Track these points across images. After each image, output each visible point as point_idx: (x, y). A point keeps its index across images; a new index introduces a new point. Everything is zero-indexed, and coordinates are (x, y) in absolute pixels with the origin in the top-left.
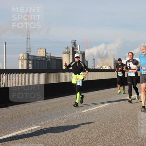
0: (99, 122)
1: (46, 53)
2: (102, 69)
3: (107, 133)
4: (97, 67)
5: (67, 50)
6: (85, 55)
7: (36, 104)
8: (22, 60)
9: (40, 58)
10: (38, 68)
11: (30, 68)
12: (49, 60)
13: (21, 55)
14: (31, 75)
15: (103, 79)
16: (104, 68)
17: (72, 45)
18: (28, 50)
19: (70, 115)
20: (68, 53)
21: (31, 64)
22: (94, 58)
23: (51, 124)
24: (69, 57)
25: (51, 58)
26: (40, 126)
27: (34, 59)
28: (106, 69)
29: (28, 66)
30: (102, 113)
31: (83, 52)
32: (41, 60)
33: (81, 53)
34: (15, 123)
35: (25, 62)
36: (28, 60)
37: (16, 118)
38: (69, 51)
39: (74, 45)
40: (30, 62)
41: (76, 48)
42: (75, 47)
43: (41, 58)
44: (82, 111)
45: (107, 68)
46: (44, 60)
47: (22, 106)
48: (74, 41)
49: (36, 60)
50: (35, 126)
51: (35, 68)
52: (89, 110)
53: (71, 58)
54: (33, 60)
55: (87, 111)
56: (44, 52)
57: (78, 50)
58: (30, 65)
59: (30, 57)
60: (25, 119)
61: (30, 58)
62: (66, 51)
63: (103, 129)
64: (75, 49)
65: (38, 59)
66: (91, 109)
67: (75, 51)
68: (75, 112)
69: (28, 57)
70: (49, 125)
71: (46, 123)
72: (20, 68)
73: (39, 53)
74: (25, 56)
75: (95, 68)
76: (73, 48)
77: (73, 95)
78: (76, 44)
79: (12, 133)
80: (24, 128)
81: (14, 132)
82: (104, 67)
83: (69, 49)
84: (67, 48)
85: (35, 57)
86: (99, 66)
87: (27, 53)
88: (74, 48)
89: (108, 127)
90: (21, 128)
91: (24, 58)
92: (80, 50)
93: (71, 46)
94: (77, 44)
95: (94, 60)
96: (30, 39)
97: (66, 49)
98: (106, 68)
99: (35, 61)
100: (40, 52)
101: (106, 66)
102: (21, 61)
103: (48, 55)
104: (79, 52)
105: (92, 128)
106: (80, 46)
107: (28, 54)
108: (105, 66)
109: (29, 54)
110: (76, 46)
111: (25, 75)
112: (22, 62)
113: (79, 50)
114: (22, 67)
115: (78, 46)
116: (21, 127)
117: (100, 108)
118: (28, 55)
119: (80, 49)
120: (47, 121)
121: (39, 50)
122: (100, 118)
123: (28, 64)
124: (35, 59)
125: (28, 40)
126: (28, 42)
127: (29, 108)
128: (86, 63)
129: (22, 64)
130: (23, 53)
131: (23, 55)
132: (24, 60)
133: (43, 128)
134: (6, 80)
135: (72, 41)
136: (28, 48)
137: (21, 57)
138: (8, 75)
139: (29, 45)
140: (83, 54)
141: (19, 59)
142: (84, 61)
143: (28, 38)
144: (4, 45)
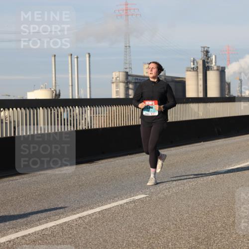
4: (247, 93)
5: (194, 65)
6: (225, 72)
7: (141, 157)
8: (117, 83)
11: (131, 97)
13: (115, 75)
17: (203, 56)
18: (128, 66)
20: (195, 69)
21: (132, 89)
22: (240, 78)
23: (167, 191)
24: (198, 76)
25: (165, 79)
27: (137, 81)
29: (127, 94)
31: (222, 67)
33: (217, 70)
34: (106, 189)
35: (122, 86)
36: (127, 83)
37: (109, 180)
38: (197, 67)
39: (206, 56)
40: (131, 86)
41: (208, 61)
42: (208, 59)
47: (118, 160)
48: (205, 49)
50: (140, 194)
53: (200, 79)
54: (136, 83)
57: (212, 64)
58: (131, 92)
59: (130, 78)
60: (123, 182)
61: (131, 80)
62: (192, 66)
64: (208, 63)
66: (236, 167)
67: (208, 66)
69: (127, 78)
70: (164, 194)
71: (158, 189)
72: (114, 96)
73: (145, 71)
74: (122, 77)
75: (243, 94)
76: (204, 61)
77: (204, 141)
79: (102, 205)
80: (121, 197)
81: (105, 204)
84: (194, 60)
85: (138, 78)
87: (125, 70)
88: (206, 61)
90: (117, 198)
91: (121, 80)
92: (216, 65)
93: (201, 58)
94: (211, 54)
95: (241, 81)
96: (129, 47)
97: (192, 63)
102: (115, 84)
104: (215, 68)
106: (216, 56)
107: (127, 73)
109: (129, 73)
110: (209, 57)
111: (122, 109)
112: (116, 86)
113: (214, 64)
114: (118, 95)
115: (214, 57)
118: (127, 75)
119: (216, 63)
120: (161, 187)
121: (146, 66)
123: (127, 89)
124: (139, 81)
125: (126, 49)
126: (126, 52)
127: (129, 164)
128: (227, 86)
129: (117, 90)
130: (119, 72)
131: (119, 75)
132: (121, 82)
133: (154, 197)
134: (91, 117)
135: (203, 49)
136: (128, 62)
137: (116, 78)
138: (95, 108)
139: (128, 58)
140: (222, 72)
141: (112, 81)
142: (223, 84)
143: (127, 45)
144: (88, 59)
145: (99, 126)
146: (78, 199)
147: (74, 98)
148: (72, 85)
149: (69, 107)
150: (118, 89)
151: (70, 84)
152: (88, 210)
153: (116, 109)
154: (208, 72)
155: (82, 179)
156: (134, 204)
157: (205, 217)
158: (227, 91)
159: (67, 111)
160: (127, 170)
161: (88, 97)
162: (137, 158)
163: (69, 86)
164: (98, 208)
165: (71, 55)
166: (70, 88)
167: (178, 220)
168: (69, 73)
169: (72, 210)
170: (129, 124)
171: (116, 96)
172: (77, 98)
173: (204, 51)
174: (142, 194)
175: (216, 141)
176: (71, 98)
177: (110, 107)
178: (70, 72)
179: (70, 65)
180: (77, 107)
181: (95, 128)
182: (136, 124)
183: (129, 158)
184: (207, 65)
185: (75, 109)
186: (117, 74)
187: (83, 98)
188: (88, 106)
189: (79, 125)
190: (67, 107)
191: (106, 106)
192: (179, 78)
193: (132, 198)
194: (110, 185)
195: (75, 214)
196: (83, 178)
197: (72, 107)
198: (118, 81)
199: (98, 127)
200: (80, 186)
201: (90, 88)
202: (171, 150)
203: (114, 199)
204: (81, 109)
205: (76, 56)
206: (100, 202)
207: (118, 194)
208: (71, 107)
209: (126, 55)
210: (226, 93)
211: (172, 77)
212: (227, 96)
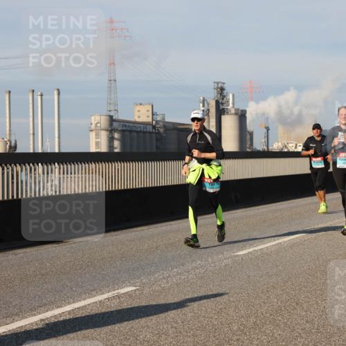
0: (280, 278)
1: (153, 115)
2: (286, 150)
3: (297, 304)
4: (276, 146)
5: (204, 106)
6: (245, 117)
7: (129, 234)
8: (97, 131)
9: (140, 125)
10: (135, 150)
11: (116, 151)
12: (161, 130)
13: (95, 119)
14: (118, 165)
16: (291, 148)
17: (216, 94)
18: (112, 108)
19: (210, 260)
21: (117, 139)
22: (267, 126)
23: (165, 281)
24: (209, 122)
25: (164, 126)
26: (140, 286)
27: (124, 128)
28: (296, 150)
29: (111, 146)
31: (242, 111)
32: (140, 131)
33: (236, 114)
34: (80, 279)
35: (104, 136)
36: (111, 131)
37: (84, 267)
38: (208, 110)
39: (221, 94)
40: (116, 135)
41: (224, 101)
42: (223, 99)
43: (142, 126)
44: (239, 250)
45: (300, 149)
46: (148, 130)
48: (220, 85)
49: (130, 131)
50: (127, 286)
51: (128, 150)
52: (256, 248)
53: (213, 126)
54: (123, 131)
55: (251, 250)
56: (148, 111)
57: (228, 105)
58: (116, 144)
59: (115, 125)
61: (116, 127)
62: (202, 108)
63: (288, 294)
64: (222, 104)
65: (135, 129)
66: (259, 247)
67: (223, 109)
68: (223, 254)
69: (111, 125)
70: (160, 285)
71: (152, 279)
72: (93, 149)
73: (137, 114)
74: (104, 122)
75: (270, 148)
76: (217, 102)
78: (225, 91)
79: (74, 302)
80: (101, 290)
81: (78, 301)
82: (290, 145)
84: (204, 100)
85: (127, 124)
86: (280, 144)
87: (109, 113)
88: (220, 101)
89: (300, 289)
90: (95, 292)
91: (103, 126)
92: (233, 107)
93: (213, 97)
94: (227, 93)
95: (268, 129)
96: (115, 80)
97: (201, 105)
98: (296, 148)
99: (127, 133)
100: (139, 111)
101: (296, 144)
102: (94, 133)
103: (159, 118)
104: (233, 111)
105: (262, 292)
106: (233, 95)
107: (111, 117)
109: (114, 118)
110: (224, 96)
112: (96, 135)
113: (231, 105)
114: (98, 148)
115: (231, 97)
116: (95, 290)
117: (280, 243)
118: (112, 120)
119: (233, 104)
120: (156, 276)
121: (138, 108)
122: (280, 268)
123: (111, 139)
124: (129, 129)
125: (111, 84)
126: (110, 88)
127: (113, 245)
128: (248, 137)
129: (97, 140)
130: (101, 115)
131: (99, 120)
132: (103, 130)
133: (147, 290)
134: (60, 178)
135: (216, 85)
136: (112, 102)
137: (96, 124)
138: (65, 166)
139: (113, 96)
140: (242, 116)
141: (90, 127)
142: (244, 133)
143: (112, 78)
144: (56, 97)
145: (71, 191)
146: (39, 293)
147: (36, 151)
148: (34, 134)
149: (29, 164)
150: (99, 140)
151: (31, 132)
152: (53, 309)
153: (96, 167)
154: (223, 117)
155: (46, 265)
156: (118, 300)
157: (216, 317)
158: (249, 143)
159: (26, 169)
160: (109, 253)
161: (57, 151)
162: (124, 235)
163: (30, 134)
164: (68, 306)
165: (33, 91)
166: (31, 138)
167: (179, 321)
168: (29, 116)
169: (31, 310)
170: (114, 189)
171: (96, 149)
172: (40, 151)
173: (218, 88)
174: (130, 285)
175: (234, 212)
176: (32, 151)
177: (87, 165)
178: (31, 114)
179: (31, 106)
180: (40, 164)
181: (65, 193)
182: (123, 188)
183: (112, 236)
184: (221, 107)
185: (37, 167)
186: (98, 118)
187: (49, 151)
188: (56, 164)
189: (43, 190)
190: (27, 164)
191: (81, 163)
192: (184, 124)
193: (116, 292)
194: (86, 273)
195: (35, 315)
196: (48, 264)
197: (33, 164)
198: (98, 128)
199: (69, 193)
200: (43, 275)
201: (59, 137)
202: (171, 225)
203: (90, 292)
204: (45, 167)
205: (39, 93)
206: (71, 297)
207: (96, 286)
208: (31, 164)
209: (111, 92)
210: (248, 146)
211: (173, 124)
212: (248, 150)
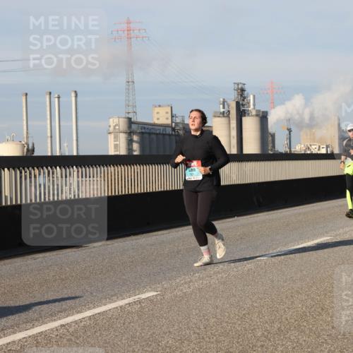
0: (304, 283)
1: (172, 117)
2: (309, 152)
3: (322, 309)
4: (298, 148)
5: (224, 108)
6: (267, 119)
7: (150, 239)
8: (116, 133)
9: (159, 128)
10: (154, 153)
11: (135, 153)
12: (181, 132)
13: (113, 122)
14: (137, 168)
15: (313, 176)
16: (314, 150)
17: (236, 96)
18: (131, 110)
20: (226, 115)
21: (136, 142)
22: (289, 127)
23: (186, 286)
24: (229, 123)
25: (184, 128)
26: (161, 291)
27: (143, 131)
28: (319, 152)
29: (130, 149)
30: (310, 261)
31: (263, 112)
32: (160, 134)
33: (257, 115)
34: (100, 284)
35: (123, 138)
36: (130, 133)
37: (104, 272)
38: (229, 111)
39: (241, 95)
40: (135, 138)
41: (244, 103)
42: (243, 100)
43: (162, 128)
45: (323, 151)
46: (167, 132)
47: (117, 242)
48: (240, 86)
49: (150, 134)
50: (147, 291)
51: (147, 153)
53: (233, 128)
54: (142, 133)
56: (167, 113)
57: (249, 107)
58: (135, 146)
59: (134, 127)
60: (124, 275)
61: (136, 130)
62: (222, 110)
63: (313, 299)
64: (243, 105)
65: (154, 132)
67: (244, 110)
69: (130, 127)
70: (182, 290)
71: (174, 284)
72: (112, 152)
73: (156, 116)
74: (123, 125)
75: (293, 150)
76: (238, 103)
77: (238, 216)
78: (246, 93)
79: (94, 308)
80: (121, 296)
81: (98, 306)
82: (313, 147)
83: (229, 106)
84: (224, 102)
85: (146, 126)
86: (303, 146)
87: (127, 115)
88: (241, 102)
89: (325, 294)
90: (115, 297)
91: (121, 129)
92: (254, 108)
93: (233, 98)
94: (248, 94)
95: (290, 131)
96: (133, 82)
97: (221, 106)
98: (319, 150)
99: (146, 136)
100: (158, 113)
101: (319, 147)
102: (112, 136)
103: (178, 120)
104: (254, 113)
105: (287, 297)
106: (254, 96)
107: (130, 119)
108: (317, 147)
109: (132, 120)
110: (245, 98)
111: (123, 170)
112: (115, 138)
113: (252, 107)
114: (117, 151)
115: (251, 98)
116: (115, 295)
118: (130, 122)
119: (254, 105)
120: (178, 281)
121: (157, 109)
122: (305, 273)
123: (130, 142)
124: (148, 131)
125: (128, 86)
126: (128, 89)
127: (133, 249)
128: (270, 139)
129: (116, 143)
130: (119, 118)
131: (118, 122)
132: (121, 132)
133: (168, 296)
134: (78, 182)
135: (236, 86)
136: (130, 104)
137: (115, 127)
138: (84, 169)
139: (131, 98)
140: (263, 118)
141: (109, 130)
143: (130, 80)
144: (73, 99)
145: (90, 195)
148: (51, 137)
149: (47, 168)
151: (49, 135)
153: (115, 170)
154: (244, 119)
155: (65, 270)
156: (139, 306)
157: (240, 323)
158: (270, 145)
159: (44, 173)
160: (130, 257)
161: (75, 154)
162: (144, 239)
163: (47, 137)
165: (50, 93)
166: (49, 141)
167: (202, 327)
168: (47, 119)
169: (52, 315)
170: (133, 192)
171: (115, 151)
172: (58, 154)
173: (238, 89)
176: (49, 154)
177: (106, 168)
179: (48, 108)
180: (58, 167)
181: (84, 197)
183: (132, 240)
184: (242, 108)
185: (55, 170)
186: (116, 120)
187: (67, 154)
188: (74, 167)
189: (62, 193)
190: (45, 168)
191: (99, 166)
193: (137, 297)
196: (67, 269)
197: (51, 167)
198: (117, 131)
199: (88, 196)
200: (63, 280)
201: (77, 140)
203: (111, 298)
204: (64, 170)
205: (57, 96)
208: (49, 168)
209: (129, 93)
210: (269, 148)
212: (270, 152)
